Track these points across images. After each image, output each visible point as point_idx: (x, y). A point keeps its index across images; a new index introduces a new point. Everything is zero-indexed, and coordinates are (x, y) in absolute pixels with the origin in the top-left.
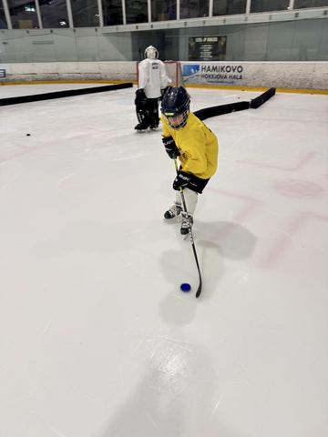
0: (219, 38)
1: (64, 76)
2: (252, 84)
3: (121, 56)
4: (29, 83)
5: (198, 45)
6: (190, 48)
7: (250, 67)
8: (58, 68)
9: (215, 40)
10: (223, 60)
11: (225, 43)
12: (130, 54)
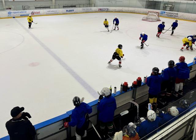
0: (172, 6)
1: (124, 11)
2: (180, 18)
3: (142, 7)
4: (114, 12)
5: (166, 6)
6: (163, 7)
7: (180, 14)
8: (122, 9)
9: (171, 6)
10: (172, 11)
11: (174, 7)
12: (145, 6)
